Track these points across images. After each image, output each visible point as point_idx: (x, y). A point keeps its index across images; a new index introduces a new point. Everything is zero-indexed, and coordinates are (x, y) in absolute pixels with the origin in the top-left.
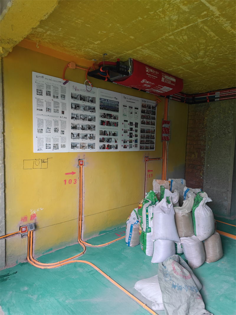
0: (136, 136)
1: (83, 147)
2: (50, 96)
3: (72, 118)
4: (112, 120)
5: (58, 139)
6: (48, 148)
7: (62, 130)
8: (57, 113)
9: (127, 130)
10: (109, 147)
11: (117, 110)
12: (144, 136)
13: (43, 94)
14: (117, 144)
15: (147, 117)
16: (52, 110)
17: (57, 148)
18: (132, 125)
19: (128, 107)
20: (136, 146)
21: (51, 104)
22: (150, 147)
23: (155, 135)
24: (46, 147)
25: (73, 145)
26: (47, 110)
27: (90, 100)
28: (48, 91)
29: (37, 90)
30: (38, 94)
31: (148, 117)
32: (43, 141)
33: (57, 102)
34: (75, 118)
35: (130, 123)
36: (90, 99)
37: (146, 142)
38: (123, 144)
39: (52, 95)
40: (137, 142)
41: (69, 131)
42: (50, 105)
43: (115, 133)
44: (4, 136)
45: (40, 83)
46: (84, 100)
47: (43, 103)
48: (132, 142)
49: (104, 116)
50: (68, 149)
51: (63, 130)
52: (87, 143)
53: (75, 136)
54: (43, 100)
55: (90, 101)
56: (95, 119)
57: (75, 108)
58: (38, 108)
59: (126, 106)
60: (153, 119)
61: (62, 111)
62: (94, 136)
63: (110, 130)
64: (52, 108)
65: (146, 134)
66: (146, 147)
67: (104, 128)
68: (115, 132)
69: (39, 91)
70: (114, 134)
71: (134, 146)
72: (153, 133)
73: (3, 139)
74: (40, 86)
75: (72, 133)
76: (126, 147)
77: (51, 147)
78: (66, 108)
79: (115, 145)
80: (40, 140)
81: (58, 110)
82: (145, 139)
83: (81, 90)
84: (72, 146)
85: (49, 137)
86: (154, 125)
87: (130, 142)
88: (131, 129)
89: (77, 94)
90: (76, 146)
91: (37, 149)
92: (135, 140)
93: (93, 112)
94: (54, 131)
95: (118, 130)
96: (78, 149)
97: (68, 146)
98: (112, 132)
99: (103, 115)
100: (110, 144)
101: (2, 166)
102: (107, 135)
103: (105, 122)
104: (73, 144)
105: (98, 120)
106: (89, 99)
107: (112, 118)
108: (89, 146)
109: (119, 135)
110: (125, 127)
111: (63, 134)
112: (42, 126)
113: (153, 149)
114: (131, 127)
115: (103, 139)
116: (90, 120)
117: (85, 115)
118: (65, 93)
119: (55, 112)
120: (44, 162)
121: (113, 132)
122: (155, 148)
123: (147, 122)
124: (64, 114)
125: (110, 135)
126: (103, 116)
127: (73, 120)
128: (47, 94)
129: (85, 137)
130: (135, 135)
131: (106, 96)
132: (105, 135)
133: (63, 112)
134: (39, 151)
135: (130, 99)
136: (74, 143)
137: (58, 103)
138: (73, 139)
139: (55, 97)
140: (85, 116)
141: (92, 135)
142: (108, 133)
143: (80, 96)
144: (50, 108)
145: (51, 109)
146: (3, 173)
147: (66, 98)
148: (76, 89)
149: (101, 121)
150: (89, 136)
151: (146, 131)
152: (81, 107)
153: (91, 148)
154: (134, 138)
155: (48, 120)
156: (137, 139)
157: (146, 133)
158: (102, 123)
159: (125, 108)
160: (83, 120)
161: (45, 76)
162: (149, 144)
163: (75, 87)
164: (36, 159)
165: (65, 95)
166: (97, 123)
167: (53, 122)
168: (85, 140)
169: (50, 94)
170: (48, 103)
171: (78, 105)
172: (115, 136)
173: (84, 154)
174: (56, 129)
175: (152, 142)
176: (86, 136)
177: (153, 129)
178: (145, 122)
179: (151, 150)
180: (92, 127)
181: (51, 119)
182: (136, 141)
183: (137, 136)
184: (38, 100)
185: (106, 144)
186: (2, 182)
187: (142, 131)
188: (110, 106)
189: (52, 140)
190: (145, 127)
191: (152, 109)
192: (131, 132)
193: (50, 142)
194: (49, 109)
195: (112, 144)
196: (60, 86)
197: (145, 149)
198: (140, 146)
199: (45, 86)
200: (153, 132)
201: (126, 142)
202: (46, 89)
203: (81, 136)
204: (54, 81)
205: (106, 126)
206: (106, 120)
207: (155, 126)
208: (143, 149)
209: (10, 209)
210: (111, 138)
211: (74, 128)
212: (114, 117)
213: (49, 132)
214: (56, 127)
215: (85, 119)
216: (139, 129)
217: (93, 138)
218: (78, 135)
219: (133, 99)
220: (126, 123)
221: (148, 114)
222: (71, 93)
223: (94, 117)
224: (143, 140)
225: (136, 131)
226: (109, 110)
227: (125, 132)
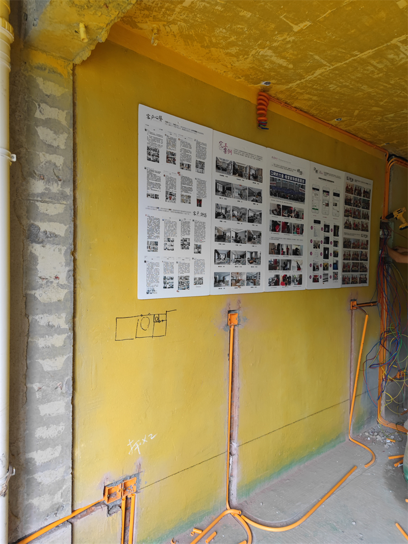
0: (336, 254)
1: (236, 282)
2: (175, 164)
3: (218, 215)
4: (292, 221)
5: (189, 264)
6: (168, 286)
7: (196, 243)
8: (187, 204)
9: (319, 242)
10: (287, 281)
11: (301, 198)
12: (350, 255)
13: (160, 159)
14: (301, 273)
15: (355, 213)
16: (178, 198)
17: (186, 287)
18: (328, 231)
19: (321, 191)
20: (335, 277)
21: (175, 183)
22: (360, 278)
23: (368, 251)
24: (163, 285)
25: (218, 279)
26: (168, 196)
27: (253, 175)
28: (172, 151)
29: (148, 149)
30: (149, 159)
31: (357, 213)
32: (157, 271)
33: (188, 179)
34: (222, 216)
35: (325, 225)
36: (253, 172)
37: (353, 267)
38: (312, 274)
39: (178, 162)
40: (337, 269)
41: (210, 245)
42: (173, 186)
43: (297, 249)
44: (75, 260)
45: (155, 132)
46: (241, 175)
47: (159, 179)
48: (327, 269)
49: (278, 211)
50: (208, 288)
51: (199, 244)
52: (244, 273)
53: (222, 257)
54: (159, 173)
55: (251, 177)
56: (261, 217)
57: (224, 193)
58: (151, 192)
59: (318, 190)
60: (365, 219)
61: (198, 200)
62: (259, 257)
63: (289, 243)
64: (178, 192)
65: (352, 250)
66: (353, 278)
67: (278, 239)
68: (297, 247)
69: (152, 152)
70: (296, 252)
71: (332, 278)
72: (365, 249)
73: (72, 268)
74: (154, 140)
75: (216, 251)
76: (318, 279)
77: (174, 284)
78: (205, 193)
79: (297, 276)
80: (152, 268)
81: (189, 197)
82: (351, 261)
83: (236, 152)
84: (215, 282)
85: (170, 260)
86: (367, 231)
87: (324, 269)
88: (327, 240)
89: (227, 161)
90: (223, 281)
91: (146, 291)
93: (257, 201)
94: (180, 246)
95: (302, 241)
96: (227, 287)
97: (209, 280)
98: (291, 245)
99: (276, 207)
100: (289, 273)
101: (68, 337)
102: (283, 254)
103: (279, 225)
104: (218, 277)
105: (267, 218)
106: (249, 172)
107: (293, 215)
108: (248, 279)
109: (305, 252)
110: (315, 235)
111: (199, 252)
112: (156, 235)
113: (365, 282)
114: (327, 234)
115: (276, 262)
116: (251, 220)
117: (242, 208)
118: (204, 159)
119: (183, 201)
120: (159, 321)
121: (294, 248)
122: (368, 281)
123: (354, 224)
124: (200, 206)
125: (288, 254)
126: (276, 210)
127: (218, 220)
128: (168, 161)
129: (242, 259)
130: (334, 252)
131: (282, 167)
132: (278, 253)
133: (199, 203)
134: (149, 294)
135: (326, 174)
136: (219, 274)
137: (190, 181)
138: (218, 264)
139: (184, 166)
140: (243, 211)
141: (254, 253)
142: (285, 250)
143: (234, 166)
144: (174, 192)
145: (175, 195)
146: (71, 354)
147: (205, 168)
148: (225, 149)
149: (273, 221)
150: (248, 256)
151: (354, 244)
152: (235, 190)
153: (252, 285)
154: (331, 260)
155: (170, 222)
156: (337, 261)
157: (353, 247)
158: (275, 226)
159: (316, 195)
160: (239, 220)
161: (166, 116)
162: (357, 271)
163: (223, 145)
164: (142, 315)
165: (204, 163)
166: (263, 227)
167: (179, 224)
168: (241, 265)
169: (174, 160)
170: (171, 182)
171: (229, 186)
172: (298, 255)
173: (239, 298)
174: (185, 242)
175: (363, 267)
176: (243, 256)
177: (364, 239)
178: (352, 223)
179: (361, 285)
180: (255, 236)
181: (175, 217)
182: (335, 265)
183: (338, 254)
184: (150, 173)
185: (282, 273)
186: (67, 378)
187: (347, 244)
188: (289, 190)
189: (176, 266)
190: (351, 234)
191: (364, 197)
192: (327, 246)
193: (172, 272)
194: (171, 194)
195: (293, 273)
196: (195, 140)
197: (351, 283)
198: (343, 276)
199: (165, 139)
200: (365, 245)
201: (318, 268)
202: (167, 148)
203: (233, 257)
204: (184, 129)
205: (281, 235)
206: (280, 219)
207: (368, 234)
208: (348, 283)
209: (83, 445)
210: (290, 261)
211: (221, 238)
212: (295, 212)
213: (171, 248)
214: (186, 237)
215: (241, 217)
216: (340, 239)
217: (257, 261)
218: (229, 254)
219: (330, 175)
220: (317, 225)
221: (356, 207)
222: (217, 158)
223: (258, 213)
224: (348, 263)
225: (336, 244)
226: (287, 198)
227: (316, 246)
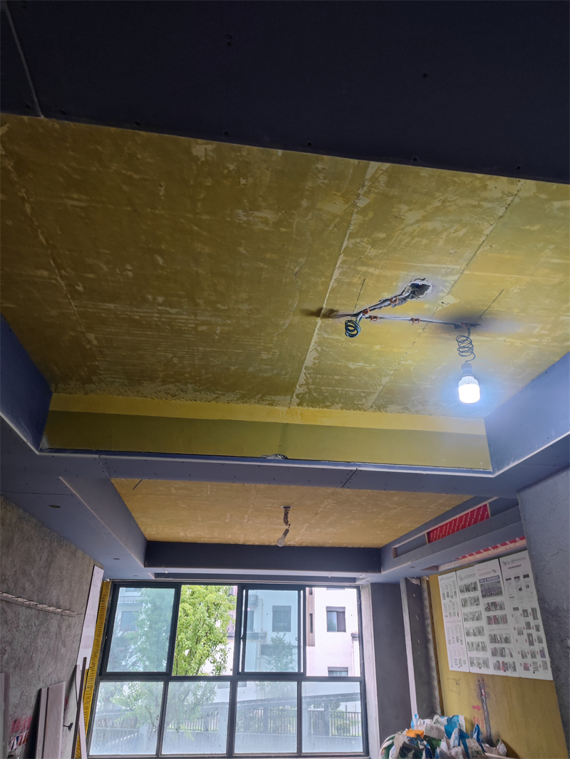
0: (540, 641)
1: (479, 664)
4: (499, 613)
7: (460, 638)
9: (521, 628)
11: (500, 592)
14: (514, 661)
17: (461, 665)
18: (528, 616)
19: (513, 579)
20: (545, 666)
24: (455, 663)
28: (448, 591)
30: (444, 599)
32: (452, 655)
35: (524, 611)
36: (473, 585)
38: (523, 662)
41: (465, 639)
43: (507, 637)
46: (469, 590)
47: (447, 607)
50: (468, 667)
53: (470, 646)
55: (473, 589)
56: (482, 615)
57: (465, 605)
59: (510, 579)
61: (457, 613)
64: (452, 611)
67: (494, 630)
69: (443, 595)
70: (506, 640)
71: (542, 667)
74: (443, 589)
75: (467, 643)
76: (528, 667)
78: (459, 608)
83: (465, 578)
87: (532, 657)
88: (528, 624)
90: (473, 663)
92: (540, 651)
93: (477, 605)
98: (502, 634)
102: (499, 642)
103: (492, 618)
105: (485, 616)
107: (498, 608)
109: (513, 640)
110: (517, 623)
114: (527, 620)
115: (495, 649)
116: (478, 619)
119: (454, 615)
121: (504, 636)
124: (458, 616)
125: (501, 642)
127: (465, 623)
128: (447, 596)
130: (538, 639)
131: (484, 574)
135: (513, 561)
136: (471, 658)
138: (470, 651)
139: (452, 596)
140: (473, 614)
142: (499, 639)
143: (465, 586)
145: (451, 613)
147: (457, 594)
148: (461, 579)
149: (488, 617)
150: (481, 645)
153: (486, 668)
155: (452, 628)
156: (542, 649)
158: (490, 620)
159: (509, 584)
160: (472, 620)
161: (444, 576)
164: (453, 679)
166: (483, 623)
171: (466, 600)
172: (508, 643)
174: (457, 638)
176: (478, 645)
180: (482, 630)
182: (542, 653)
184: (444, 605)
185: (501, 659)
188: (492, 588)
192: (530, 631)
195: (507, 659)
196: (452, 581)
199: (445, 587)
201: (526, 656)
203: (475, 646)
204: (449, 578)
205: (494, 626)
206: (492, 614)
210: (504, 648)
211: (468, 634)
212: (499, 605)
213: (454, 642)
215: (474, 618)
218: (472, 644)
219: (516, 560)
220: (517, 612)
222: (459, 586)
223: (480, 613)
225: (537, 628)
227: (520, 633)
